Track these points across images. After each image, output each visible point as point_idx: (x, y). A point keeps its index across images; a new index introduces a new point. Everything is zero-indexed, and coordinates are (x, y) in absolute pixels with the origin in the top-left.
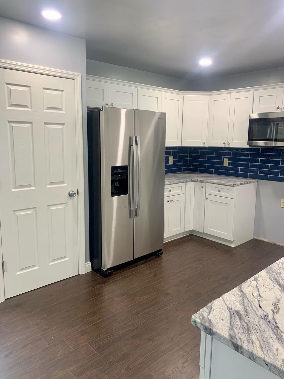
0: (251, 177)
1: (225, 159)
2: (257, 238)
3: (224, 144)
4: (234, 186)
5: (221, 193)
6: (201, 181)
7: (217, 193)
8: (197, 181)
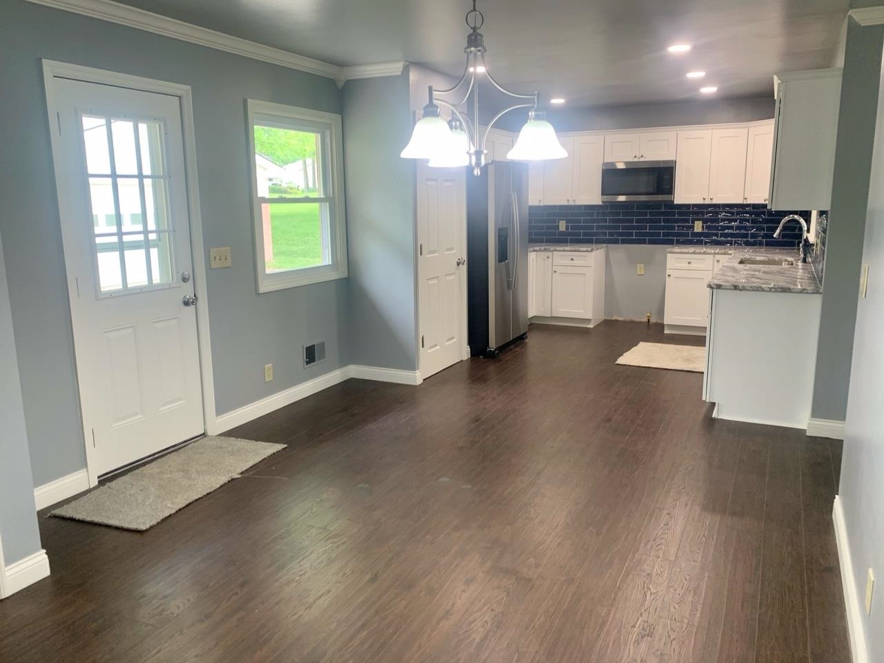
0: (599, 242)
1: (561, 222)
2: (609, 318)
3: (568, 201)
4: (592, 251)
5: (575, 262)
6: (545, 249)
7: (569, 262)
8: (540, 250)
